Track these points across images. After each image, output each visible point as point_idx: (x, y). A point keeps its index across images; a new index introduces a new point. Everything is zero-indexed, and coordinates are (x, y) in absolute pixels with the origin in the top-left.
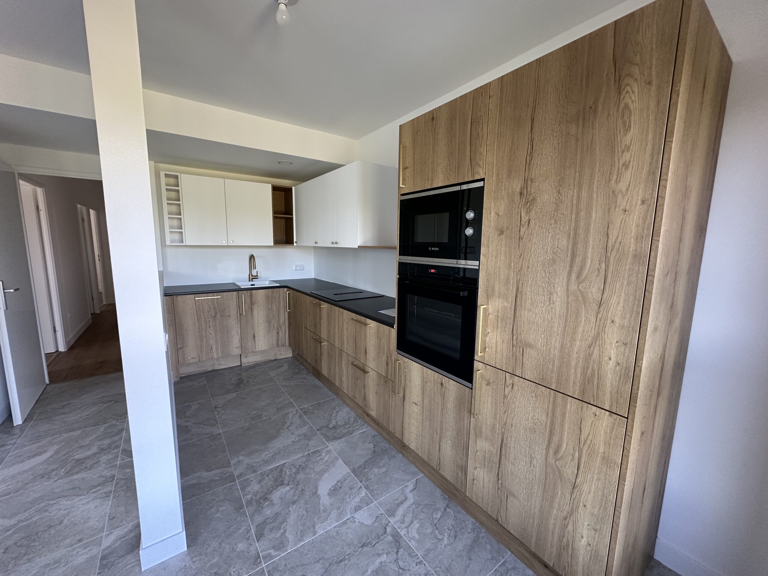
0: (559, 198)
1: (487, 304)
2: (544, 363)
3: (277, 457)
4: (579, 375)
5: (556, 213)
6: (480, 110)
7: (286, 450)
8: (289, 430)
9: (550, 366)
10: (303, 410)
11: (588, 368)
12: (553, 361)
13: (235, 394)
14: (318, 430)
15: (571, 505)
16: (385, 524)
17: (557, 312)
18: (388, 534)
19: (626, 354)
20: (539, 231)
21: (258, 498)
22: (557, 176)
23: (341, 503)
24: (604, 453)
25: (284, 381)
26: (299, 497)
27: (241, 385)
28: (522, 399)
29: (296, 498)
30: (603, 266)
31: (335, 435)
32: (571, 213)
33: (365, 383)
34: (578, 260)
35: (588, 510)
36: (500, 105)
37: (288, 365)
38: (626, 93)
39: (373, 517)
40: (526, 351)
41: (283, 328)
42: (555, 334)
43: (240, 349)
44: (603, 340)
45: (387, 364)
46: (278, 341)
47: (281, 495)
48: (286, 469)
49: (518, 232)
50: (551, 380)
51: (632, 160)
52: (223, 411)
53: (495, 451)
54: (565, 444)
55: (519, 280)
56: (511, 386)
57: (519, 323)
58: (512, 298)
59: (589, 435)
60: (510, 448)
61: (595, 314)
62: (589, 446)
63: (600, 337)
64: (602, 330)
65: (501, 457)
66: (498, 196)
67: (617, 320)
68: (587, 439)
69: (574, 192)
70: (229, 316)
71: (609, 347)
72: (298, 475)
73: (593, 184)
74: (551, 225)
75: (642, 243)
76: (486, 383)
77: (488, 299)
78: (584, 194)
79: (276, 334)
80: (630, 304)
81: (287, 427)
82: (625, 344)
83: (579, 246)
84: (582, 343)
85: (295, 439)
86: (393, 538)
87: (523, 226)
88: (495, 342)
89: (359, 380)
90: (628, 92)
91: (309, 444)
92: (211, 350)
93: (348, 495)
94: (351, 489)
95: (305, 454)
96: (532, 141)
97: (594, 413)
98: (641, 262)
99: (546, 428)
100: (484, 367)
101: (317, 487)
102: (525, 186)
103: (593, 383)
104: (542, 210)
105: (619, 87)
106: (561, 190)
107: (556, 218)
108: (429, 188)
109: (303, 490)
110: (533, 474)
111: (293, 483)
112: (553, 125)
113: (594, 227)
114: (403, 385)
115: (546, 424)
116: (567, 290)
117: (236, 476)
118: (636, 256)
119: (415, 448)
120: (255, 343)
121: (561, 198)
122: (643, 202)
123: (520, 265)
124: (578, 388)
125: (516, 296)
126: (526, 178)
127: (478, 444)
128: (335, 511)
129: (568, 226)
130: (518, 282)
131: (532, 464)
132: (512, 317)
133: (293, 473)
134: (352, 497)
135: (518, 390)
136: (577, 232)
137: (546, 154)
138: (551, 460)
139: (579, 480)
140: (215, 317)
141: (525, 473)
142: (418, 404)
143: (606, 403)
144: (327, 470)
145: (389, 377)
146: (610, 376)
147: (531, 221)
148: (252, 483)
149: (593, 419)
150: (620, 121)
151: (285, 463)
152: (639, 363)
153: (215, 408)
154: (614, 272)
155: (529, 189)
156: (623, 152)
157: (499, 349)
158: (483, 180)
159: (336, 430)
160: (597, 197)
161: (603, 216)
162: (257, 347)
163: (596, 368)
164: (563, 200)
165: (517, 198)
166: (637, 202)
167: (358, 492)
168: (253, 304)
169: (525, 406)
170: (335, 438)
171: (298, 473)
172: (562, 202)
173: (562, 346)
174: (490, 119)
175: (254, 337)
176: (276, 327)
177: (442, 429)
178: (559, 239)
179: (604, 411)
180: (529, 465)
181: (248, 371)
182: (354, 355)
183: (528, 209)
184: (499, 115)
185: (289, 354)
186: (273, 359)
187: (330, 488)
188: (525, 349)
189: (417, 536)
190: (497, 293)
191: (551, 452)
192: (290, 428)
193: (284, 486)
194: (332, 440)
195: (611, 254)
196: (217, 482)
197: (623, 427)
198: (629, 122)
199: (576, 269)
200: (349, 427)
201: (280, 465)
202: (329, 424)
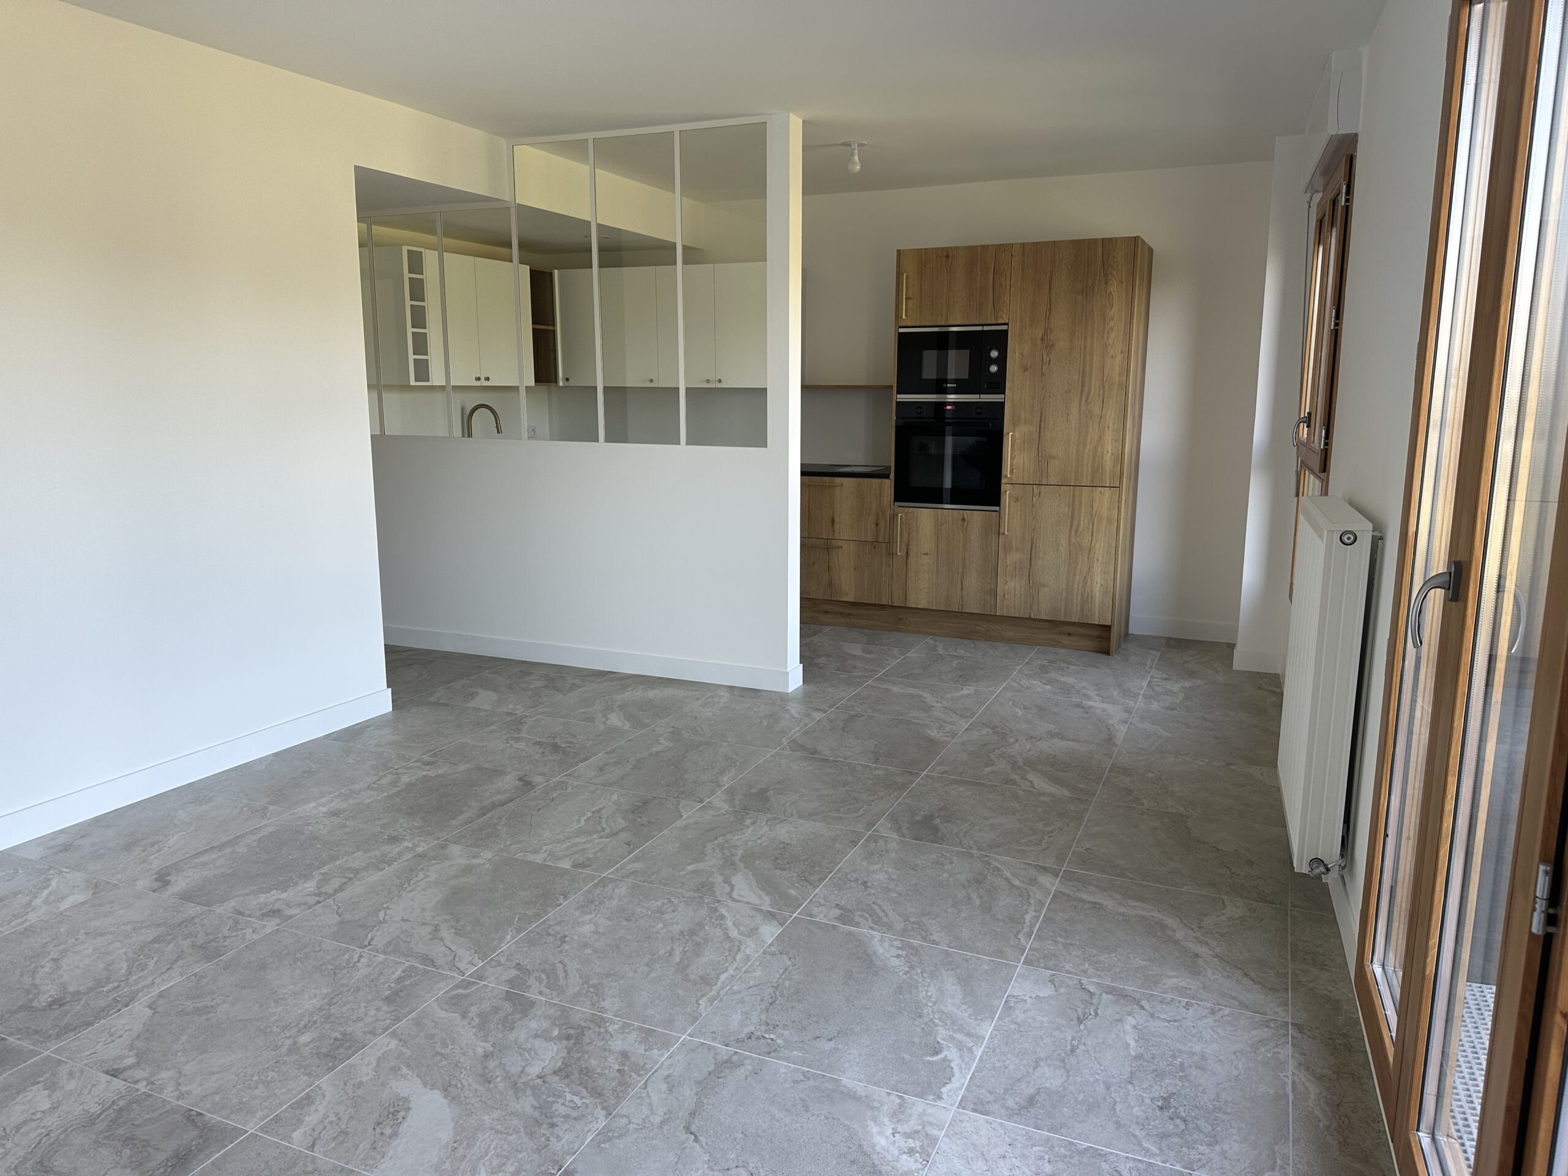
0: (1071, 345)
1: (1014, 431)
2: (1065, 468)
4: (1089, 469)
5: (1069, 356)
6: (1003, 262)
9: (1070, 469)
11: (1095, 462)
12: (1071, 464)
15: (1088, 567)
17: (1073, 428)
19: (1116, 447)
20: (1057, 369)
22: (1070, 329)
24: (1107, 516)
28: (1048, 502)
30: (1102, 392)
32: (1080, 356)
33: (831, 564)
34: (1086, 389)
36: (1022, 265)
38: (1110, 285)
40: (1050, 463)
42: (1072, 443)
44: (1103, 441)
45: (876, 524)
49: (1041, 369)
50: (1071, 479)
51: (1114, 327)
53: (1025, 557)
54: (1082, 522)
55: (1042, 409)
56: (1038, 495)
57: (1043, 441)
58: (1036, 422)
59: (1097, 510)
60: (1039, 547)
61: (1098, 424)
62: (1098, 516)
64: (1103, 434)
65: (1032, 559)
66: (1021, 340)
67: (1111, 426)
68: (1096, 513)
69: (1081, 341)
71: (1106, 445)
73: (1093, 337)
74: (1066, 364)
76: (1014, 501)
77: (1014, 427)
78: (1088, 343)
83: (1086, 379)
84: (1090, 446)
87: (1044, 364)
88: (1021, 463)
89: (816, 566)
96: (1050, 300)
97: (1100, 492)
99: (1068, 516)
100: (1011, 487)
102: (1046, 333)
103: (1099, 471)
104: (1058, 353)
105: (1106, 280)
106: (1072, 339)
107: (1070, 359)
110: (1059, 558)
112: (1066, 293)
113: (1095, 366)
114: (905, 540)
115: (1068, 513)
116: (1080, 410)
119: (927, 605)
121: (1073, 345)
123: (1043, 394)
124: (1089, 479)
125: (1040, 420)
126: (1046, 327)
127: (1008, 559)
129: (1078, 365)
131: (1058, 551)
132: (1038, 437)
135: (1044, 496)
136: (1085, 369)
137: (1061, 312)
138: (1073, 540)
139: (1093, 544)
141: (1053, 562)
142: (928, 553)
143: (1107, 482)
145: (881, 540)
146: (1108, 463)
147: (1051, 361)
149: (1099, 496)
154: (1108, 397)
155: (1049, 336)
156: (1110, 319)
157: (1026, 467)
158: (1007, 324)
160: (1096, 346)
163: (1100, 461)
164: (1074, 347)
165: (1039, 342)
169: (1051, 507)
173: (1078, 451)
174: (1013, 273)
177: (964, 565)
178: (1072, 374)
179: (1106, 488)
180: (1056, 553)
183: (1048, 352)
184: (1022, 274)
188: (1049, 461)
190: (1023, 420)
191: (1073, 533)
195: (1105, 385)
197: (1117, 494)
198: (1112, 301)
199: (1085, 395)
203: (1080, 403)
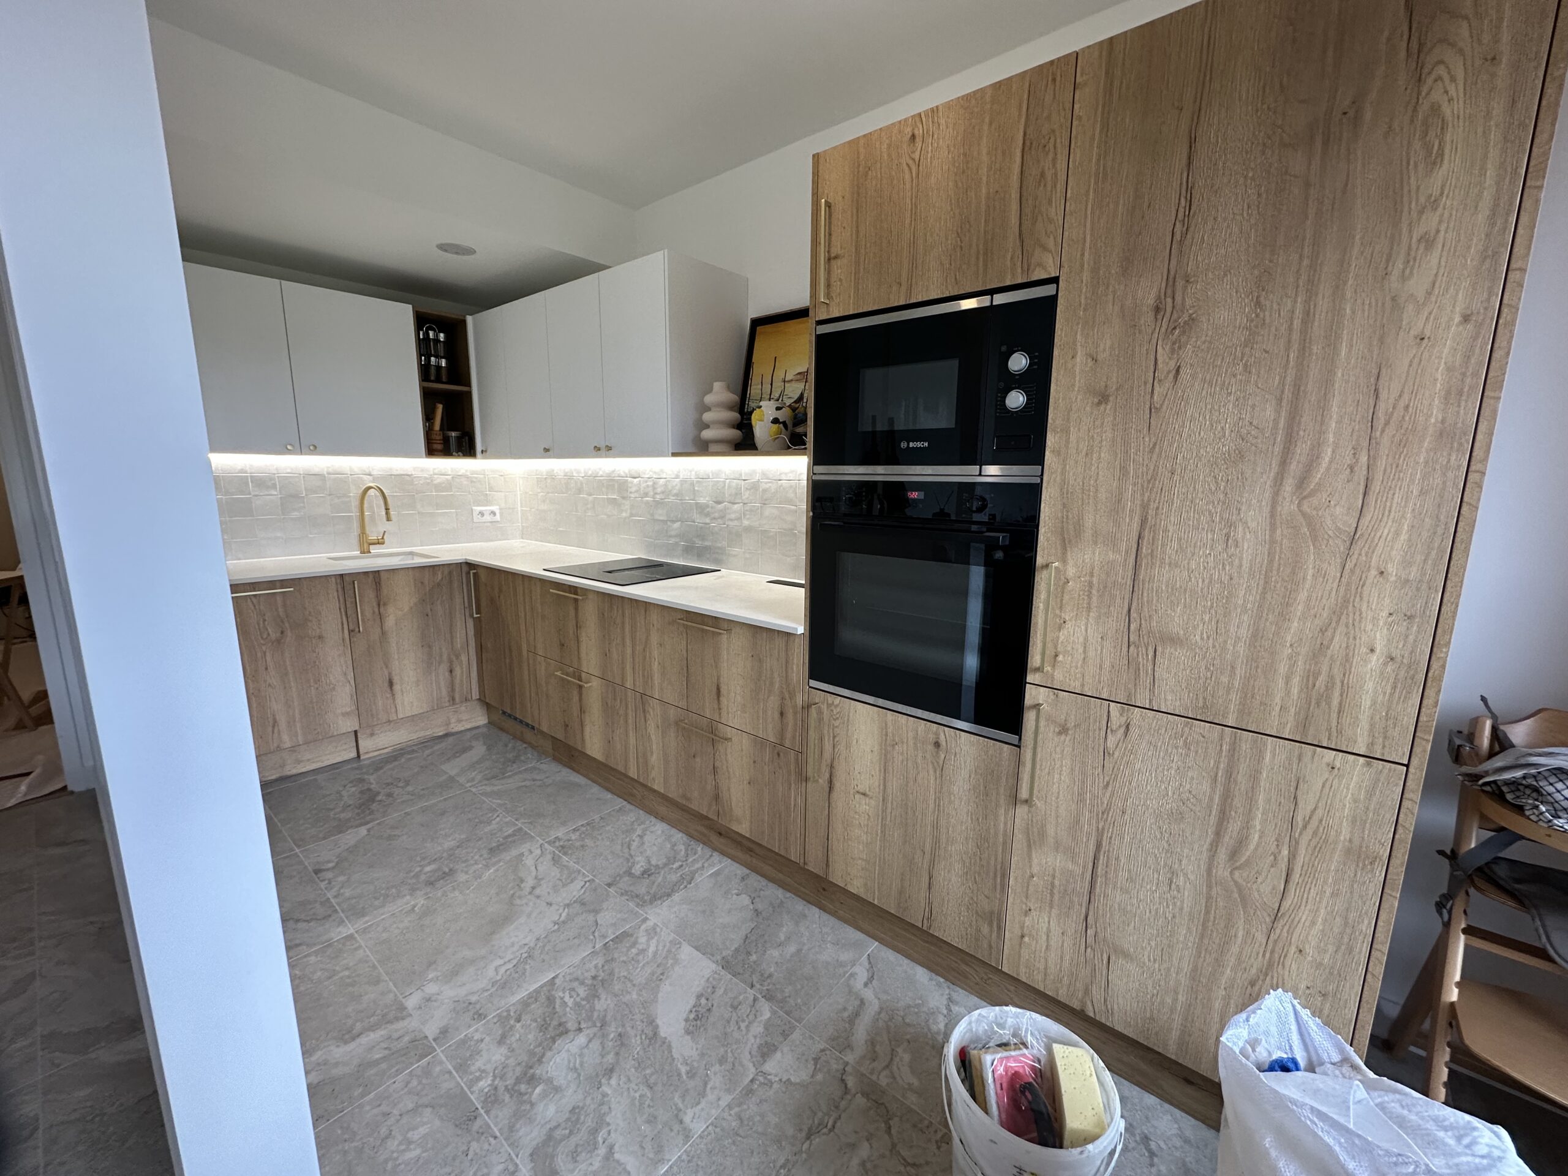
0: (1257, 316)
1: (1063, 560)
2: (1209, 674)
3: (527, 967)
4: (1295, 691)
5: (1247, 350)
6: (1049, 118)
7: (544, 946)
8: (538, 897)
9: (1225, 679)
10: (557, 844)
11: (1319, 673)
12: (1232, 667)
13: (363, 831)
14: (609, 885)
15: (1268, 955)
16: (837, 1071)
17: (1246, 565)
18: (853, 1091)
19: (1411, 638)
20: (1204, 392)
21: (510, 1082)
22: (1254, 267)
23: (723, 1045)
24: (1350, 841)
25: (486, 782)
26: (617, 1054)
27: (374, 806)
28: (1150, 753)
29: (610, 1058)
30: (1364, 459)
31: (654, 889)
32: (1288, 349)
33: (717, 764)
34: (1301, 450)
35: (1310, 958)
36: (1104, 106)
37: (485, 744)
38: (1436, 80)
39: (807, 1061)
40: (1163, 653)
41: (464, 658)
42: (1239, 610)
43: (356, 720)
44: (1358, 613)
45: (782, 714)
46: (453, 690)
47: (569, 1061)
48: (561, 994)
49: (1148, 397)
50: (1226, 707)
51: (1443, 228)
52: (341, 878)
53: (1078, 870)
54: (1257, 836)
55: (1149, 500)
56: (1122, 730)
57: (1145, 594)
58: (1127, 541)
59: (1315, 809)
60: (1117, 859)
61: (1339, 560)
62: (1315, 833)
63: (1351, 608)
64: (1356, 593)
65: (1096, 881)
66: (1094, 317)
67: (1392, 569)
68: (1310, 818)
69: (1295, 302)
70: (320, 637)
71: (1369, 627)
72: (596, 1002)
73: (1345, 283)
74: (1235, 376)
75: (1459, 406)
76: (1057, 730)
77: (1064, 548)
78: (1323, 303)
79: (447, 674)
80: (1425, 534)
81: (528, 890)
82: (1410, 618)
83: (1303, 420)
84: (1304, 624)
85: (561, 915)
86: (868, 1100)
87: (1160, 381)
88: (1081, 640)
89: (698, 759)
90: (1439, 78)
91: (599, 922)
92: (274, 727)
93: (733, 1023)
94: (735, 1008)
95: (597, 947)
96: (1190, 189)
97: (1328, 765)
98: (1455, 445)
99: (1210, 807)
100: (1052, 697)
101: (653, 1021)
102: (1169, 291)
103: (1329, 704)
104: (1210, 342)
105: (1420, 67)
106: (1262, 299)
107: (1247, 361)
108: (902, 303)
109: (620, 1035)
110: (1175, 904)
111: (590, 1024)
112: (1247, 153)
113: (1343, 375)
114: (827, 755)
115: (1211, 799)
116: (1273, 514)
117: (431, 1038)
118: (1444, 434)
119: (862, 890)
120: (394, 699)
121: (1262, 316)
122: (1466, 319)
123: (1152, 468)
124: (1291, 719)
125: (1140, 537)
126: (1172, 273)
127: (1035, 861)
128: (717, 1067)
129: (1277, 378)
130: (1145, 507)
131: (1173, 886)
132: (1129, 582)
133: (583, 999)
134: (743, 1025)
135: (1141, 736)
136: (1302, 388)
137: (1225, 219)
138: (1222, 871)
139: (1290, 902)
140: (278, 641)
141: (1157, 906)
142: (868, 793)
143: (1360, 740)
144: (662, 974)
145: (787, 743)
146: (1370, 686)
147: (1181, 371)
148: (483, 1045)
149: (1326, 775)
150: (1417, 145)
151: (553, 978)
152: (1441, 652)
153: (317, 872)
154: (1389, 470)
155: (1178, 298)
156: (1421, 212)
157: (1091, 653)
158: (1055, 280)
159: (652, 878)
160: (1353, 312)
161: (1366, 351)
162: (399, 708)
163: (1337, 671)
164: (1267, 321)
165: (1147, 318)
166: (1451, 319)
167: (753, 1012)
168: (385, 604)
169: (1157, 768)
170: (655, 898)
171: (594, 995)
172: (1264, 324)
173: (1255, 634)
174: (1076, 138)
175: (391, 684)
176: (445, 657)
177: (936, 841)
178: (1253, 407)
179: (1353, 757)
180: (1166, 888)
181: (381, 768)
182: (683, 704)
183: (1174, 343)
184: (1101, 131)
185: (480, 719)
186: (440, 734)
187: (685, 1016)
188: (1159, 649)
189: (915, 1082)
190: (1088, 534)
191: (1222, 855)
192: (537, 891)
193: (571, 1035)
194: (651, 902)
195: (1383, 431)
196: (384, 1066)
197: (1397, 785)
198: (1440, 144)
199: (1295, 468)
200: (682, 866)
201: (541, 987)
202: (631, 868)
203: (1276, 494)
